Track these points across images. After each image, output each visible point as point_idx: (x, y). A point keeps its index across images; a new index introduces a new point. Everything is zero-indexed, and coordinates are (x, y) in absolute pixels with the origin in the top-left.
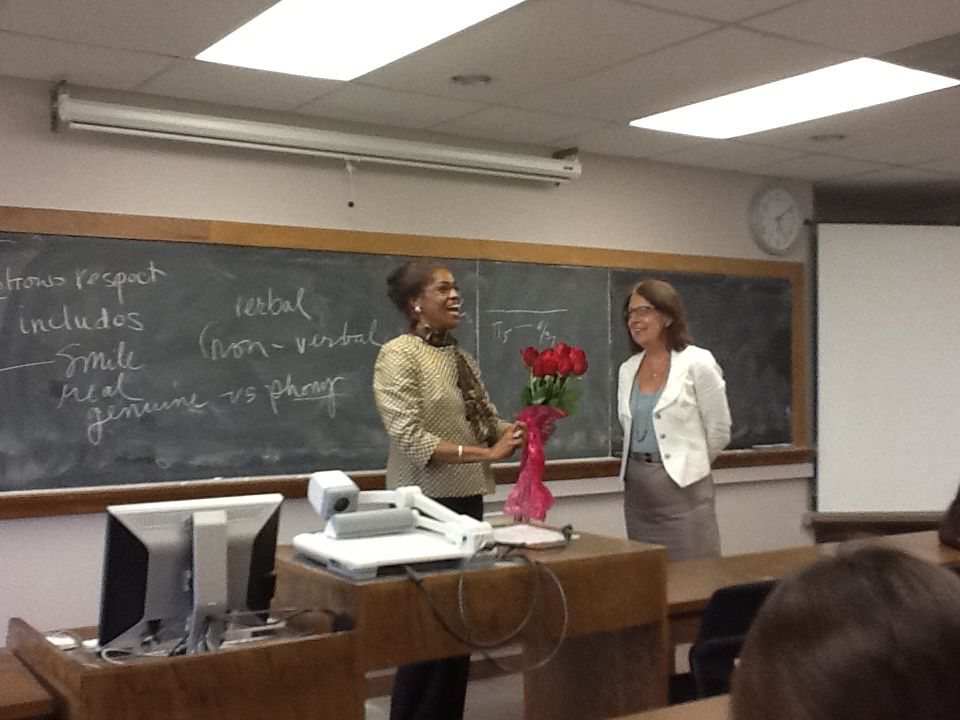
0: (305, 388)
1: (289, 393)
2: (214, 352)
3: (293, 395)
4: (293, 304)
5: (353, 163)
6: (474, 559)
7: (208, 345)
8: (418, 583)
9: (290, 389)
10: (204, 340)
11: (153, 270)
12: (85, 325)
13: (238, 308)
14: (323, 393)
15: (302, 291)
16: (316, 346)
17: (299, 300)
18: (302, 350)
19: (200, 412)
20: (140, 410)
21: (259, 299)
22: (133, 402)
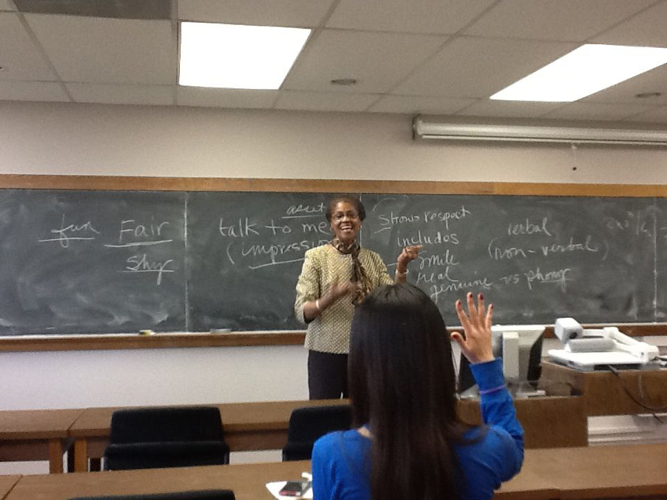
0: (547, 275)
1: (539, 278)
2: (496, 256)
3: (541, 280)
4: (541, 228)
5: (576, 145)
6: (648, 364)
7: (493, 252)
8: (616, 374)
9: (539, 276)
10: (491, 249)
11: (463, 210)
12: (429, 241)
13: (509, 231)
14: (558, 278)
15: (545, 220)
16: (554, 251)
17: (544, 224)
18: (546, 254)
19: (488, 288)
20: (457, 287)
21: (521, 225)
22: (453, 282)
